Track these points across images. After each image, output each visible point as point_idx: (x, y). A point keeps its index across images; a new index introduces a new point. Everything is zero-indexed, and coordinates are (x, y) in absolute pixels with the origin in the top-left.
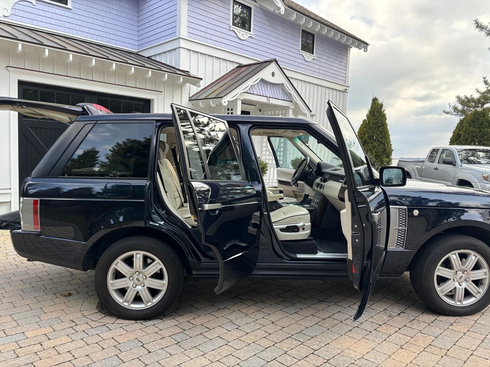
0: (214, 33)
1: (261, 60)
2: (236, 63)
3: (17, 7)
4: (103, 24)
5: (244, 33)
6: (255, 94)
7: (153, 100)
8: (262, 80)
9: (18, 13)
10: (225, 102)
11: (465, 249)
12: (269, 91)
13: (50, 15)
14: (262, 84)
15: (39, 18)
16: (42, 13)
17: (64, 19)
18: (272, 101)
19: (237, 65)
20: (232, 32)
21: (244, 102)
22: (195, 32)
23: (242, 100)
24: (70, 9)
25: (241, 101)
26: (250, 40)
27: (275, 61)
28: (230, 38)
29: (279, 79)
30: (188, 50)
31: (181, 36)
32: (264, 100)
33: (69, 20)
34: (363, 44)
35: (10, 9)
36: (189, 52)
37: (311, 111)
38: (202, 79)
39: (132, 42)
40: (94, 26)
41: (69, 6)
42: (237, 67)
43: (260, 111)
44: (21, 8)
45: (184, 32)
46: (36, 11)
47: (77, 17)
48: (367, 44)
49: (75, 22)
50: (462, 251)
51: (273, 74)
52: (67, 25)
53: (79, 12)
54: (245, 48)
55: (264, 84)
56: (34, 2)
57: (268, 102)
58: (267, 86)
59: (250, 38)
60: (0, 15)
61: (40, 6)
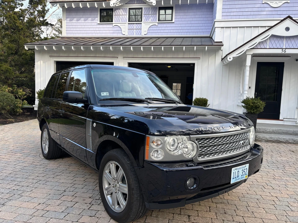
0: (247, 10)
2: (268, 26)
3: (150, 29)
5: (278, 2)
6: (267, 48)
7: (195, 63)
8: (273, 36)
9: (151, 31)
10: (230, 59)
12: (284, 44)
13: (164, 28)
15: (159, 31)
16: (160, 28)
17: (171, 28)
18: (288, 51)
20: (265, 4)
21: (254, 56)
22: (228, 14)
23: (252, 55)
24: (174, 23)
25: (250, 56)
28: (263, 9)
29: (296, 31)
30: (222, 27)
31: (216, 20)
32: (279, 51)
33: (173, 28)
35: (147, 31)
36: (223, 29)
38: (223, 45)
39: (208, 30)
40: (185, 28)
41: (173, 21)
43: (297, 60)
44: (152, 29)
46: (158, 28)
47: (177, 25)
49: (176, 28)
51: (287, 29)
52: (172, 31)
53: (178, 23)
54: (280, 13)
55: (279, 39)
56: (157, 24)
57: (283, 52)
58: (282, 39)
59: (286, 4)
60: (143, 35)
61: (160, 25)
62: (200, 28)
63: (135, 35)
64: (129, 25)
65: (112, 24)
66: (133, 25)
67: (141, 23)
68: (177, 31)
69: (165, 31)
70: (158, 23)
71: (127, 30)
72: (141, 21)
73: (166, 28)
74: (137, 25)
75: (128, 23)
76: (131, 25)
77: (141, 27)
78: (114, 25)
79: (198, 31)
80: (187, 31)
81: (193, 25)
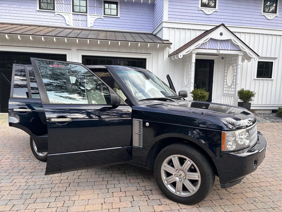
0: (187, 14)
2: (203, 30)
3: (96, 21)
4: (135, 22)
5: (209, 10)
6: (206, 49)
7: (147, 58)
9: (96, 24)
10: (181, 56)
12: (219, 46)
13: (110, 22)
16: (106, 22)
17: (116, 23)
18: (221, 52)
20: (201, 11)
21: (197, 54)
22: (173, 16)
24: (119, 18)
26: (215, 13)
27: (223, 25)
28: (199, 15)
29: (227, 36)
30: (168, 28)
31: (163, 21)
32: (215, 52)
33: (119, 23)
35: (93, 24)
37: (259, 56)
38: (172, 44)
39: (150, 28)
40: (130, 24)
41: (119, 16)
43: (223, 58)
44: (98, 21)
45: (165, 18)
46: (104, 22)
47: (122, 21)
49: (121, 23)
50: (179, 156)
51: (221, 34)
52: (117, 26)
53: (123, 18)
54: (211, 19)
55: (215, 42)
56: (103, 17)
57: (218, 53)
58: (217, 42)
59: (215, 12)
60: (89, 26)
61: (105, 19)
62: (143, 25)
63: (80, 26)
64: (74, 16)
65: (55, 12)
66: (78, 16)
67: (87, 15)
68: (122, 26)
69: (111, 25)
70: (104, 16)
71: (72, 21)
72: (86, 13)
73: (112, 23)
74: (82, 17)
75: (73, 14)
76: (76, 16)
77: (87, 19)
78: (56, 13)
79: (141, 27)
80: (131, 27)
81: (137, 22)
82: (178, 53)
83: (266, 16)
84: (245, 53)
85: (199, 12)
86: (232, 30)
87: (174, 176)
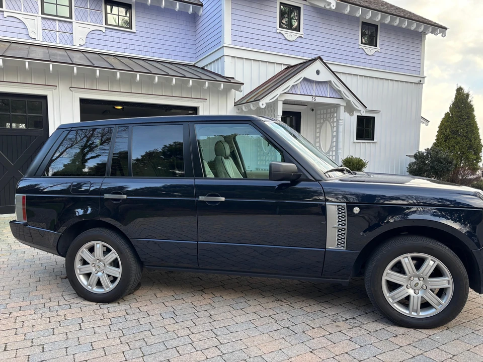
0: (260, 38)
1: (309, 59)
2: (284, 64)
3: (90, 36)
4: (163, 42)
5: (292, 34)
6: (298, 94)
7: (199, 107)
8: (305, 79)
9: (91, 41)
10: (263, 105)
11: (419, 252)
12: (314, 90)
13: (117, 40)
14: (306, 83)
15: (108, 44)
16: (110, 39)
17: (130, 41)
18: (318, 100)
19: (286, 67)
20: (279, 35)
21: (285, 103)
22: (239, 39)
23: (283, 101)
24: (135, 33)
25: (282, 102)
26: (300, 40)
27: (320, 58)
28: (278, 41)
29: (325, 76)
30: (232, 57)
31: (224, 45)
32: (309, 99)
33: (134, 42)
34: (439, 29)
35: (84, 40)
36: (233, 59)
37: (366, 108)
38: (243, 84)
39: (190, 55)
40: (155, 46)
41: (134, 30)
42: (286, 69)
43: (313, 110)
44: (94, 36)
45: (227, 40)
46: (106, 38)
47: (140, 39)
48: (446, 29)
49: (139, 43)
50: (415, 254)
51: (318, 72)
52: (132, 47)
53: (142, 34)
54: (294, 48)
55: (309, 84)
56: (104, 30)
57: (313, 101)
58: (312, 84)
59: (299, 38)
60: (77, 44)
61: (109, 33)
62: (177, 49)
63: (58, 42)
64: (44, 22)
65: (3, 11)
66: (53, 23)
67: (72, 22)
68: (141, 48)
69: (120, 45)
70: (106, 28)
71: (41, 31)
72: (71, 17)
73: (122, 41)
74: (61, 24)
75: (42, 18)
76: (49, 22)
77: (71, 29)
78: (6, 14)
79: (176, 53)
80: (158, 51)
81: (167, 43)
82: (259, 100)
83: (365, 49)
84: (348, 102)
85: (277, 36)
86: (333, 68)
87: (404, 287)
